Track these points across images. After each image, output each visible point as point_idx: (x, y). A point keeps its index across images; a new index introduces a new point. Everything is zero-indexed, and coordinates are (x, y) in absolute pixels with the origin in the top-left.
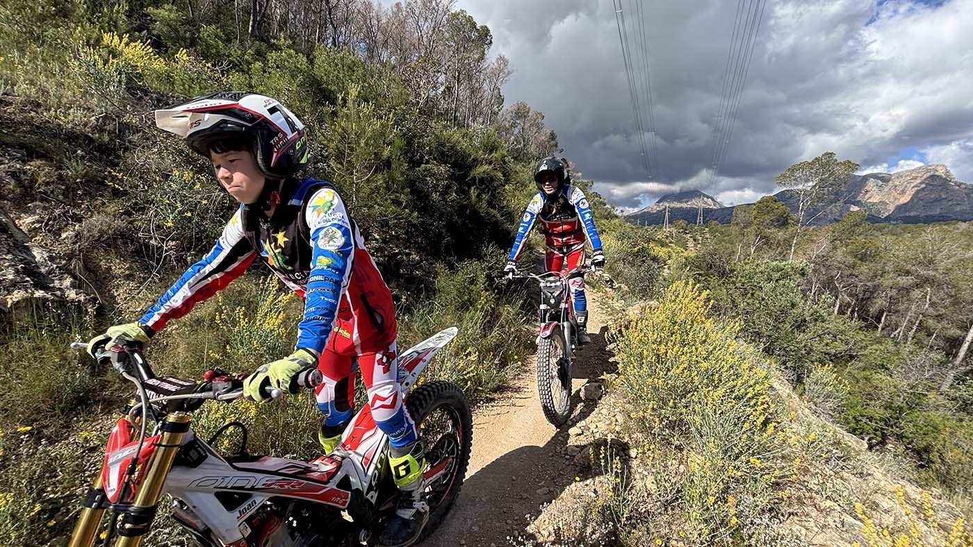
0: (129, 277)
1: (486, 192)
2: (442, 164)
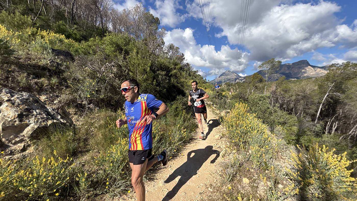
0: (75, 114)
1: (176, 79)
2: (163, 71)
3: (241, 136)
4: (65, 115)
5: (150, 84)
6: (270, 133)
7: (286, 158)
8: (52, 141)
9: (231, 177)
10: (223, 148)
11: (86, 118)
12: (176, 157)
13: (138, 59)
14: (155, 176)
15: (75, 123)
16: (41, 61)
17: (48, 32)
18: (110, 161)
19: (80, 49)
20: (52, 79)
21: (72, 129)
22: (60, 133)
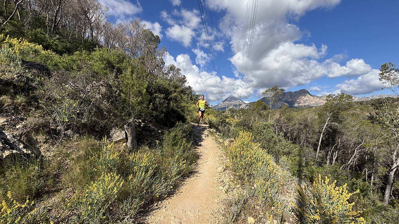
1: (176, 103)
2: (162, 93)
3: (245, 168)
4: (30, 143)
5: (146, 107)
6: (276, 164)
7: (292, 191)
8: (6, 178)
9: (235, 217)
10: (227, 182)
11: (61, 147)
12: (173, 194)
13: (133, 79)
14: (146, 219)
15: (43, 153)
16: (5, 74)
17: (20, 40)
18: (88, 203)
19: (61, 63)
20: (18, 97)
21: (39, 163)
22: (21, 167)
